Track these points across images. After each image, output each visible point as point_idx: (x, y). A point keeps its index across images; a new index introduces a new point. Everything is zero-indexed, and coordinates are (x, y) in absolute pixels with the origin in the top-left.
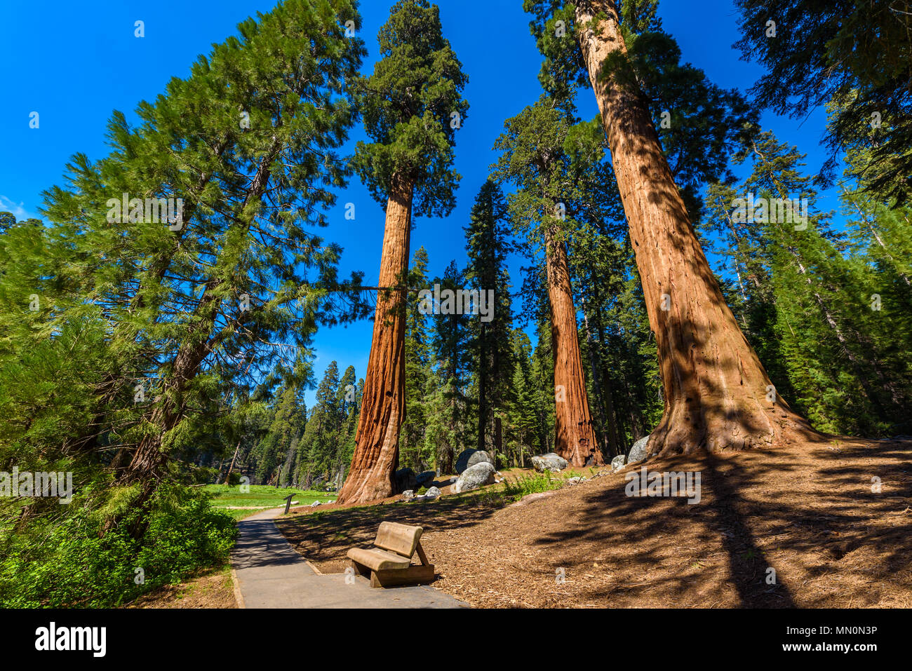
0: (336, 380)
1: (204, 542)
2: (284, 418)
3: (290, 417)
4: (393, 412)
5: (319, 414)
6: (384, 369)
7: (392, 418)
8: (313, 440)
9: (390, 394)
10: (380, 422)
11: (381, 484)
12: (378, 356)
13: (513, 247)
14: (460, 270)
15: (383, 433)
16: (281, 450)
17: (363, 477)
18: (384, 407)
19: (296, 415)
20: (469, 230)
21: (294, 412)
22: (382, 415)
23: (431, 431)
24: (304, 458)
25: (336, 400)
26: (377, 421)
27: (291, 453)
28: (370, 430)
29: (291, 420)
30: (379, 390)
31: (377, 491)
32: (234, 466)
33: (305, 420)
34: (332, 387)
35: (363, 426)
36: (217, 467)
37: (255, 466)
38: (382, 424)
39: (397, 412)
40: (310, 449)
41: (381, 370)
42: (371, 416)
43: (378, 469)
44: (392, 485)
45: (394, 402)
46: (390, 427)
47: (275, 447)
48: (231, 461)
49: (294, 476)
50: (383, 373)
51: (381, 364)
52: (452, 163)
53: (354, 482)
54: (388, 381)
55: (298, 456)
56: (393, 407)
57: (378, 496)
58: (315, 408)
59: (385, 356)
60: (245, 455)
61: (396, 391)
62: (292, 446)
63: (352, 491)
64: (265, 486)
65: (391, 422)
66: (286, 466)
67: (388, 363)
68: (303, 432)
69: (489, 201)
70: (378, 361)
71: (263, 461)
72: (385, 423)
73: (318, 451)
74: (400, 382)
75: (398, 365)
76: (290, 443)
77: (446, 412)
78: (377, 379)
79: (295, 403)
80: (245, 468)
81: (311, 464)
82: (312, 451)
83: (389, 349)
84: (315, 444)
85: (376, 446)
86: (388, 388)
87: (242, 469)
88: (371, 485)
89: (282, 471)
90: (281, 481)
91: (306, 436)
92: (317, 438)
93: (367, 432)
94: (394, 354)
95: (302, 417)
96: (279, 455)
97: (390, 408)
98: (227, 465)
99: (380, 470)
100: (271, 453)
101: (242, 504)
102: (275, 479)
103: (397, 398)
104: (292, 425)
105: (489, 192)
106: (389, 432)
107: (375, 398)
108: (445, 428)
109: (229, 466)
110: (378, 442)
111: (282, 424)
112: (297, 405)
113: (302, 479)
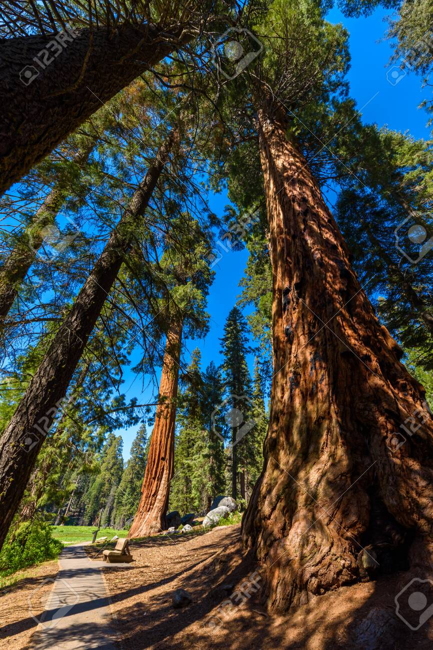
0: (145, 439)
1: (48, 549)
2: (107, 469)
3: (111, 468)
4: (165, 471)
5: (131, 466)
6: (161, 442)
7: (164, 476)
8: (127, 487)
9: (163, 459)
10: (156, 479)
11: (154, 523)
12: (158, 433)
13: (249, 350)
14: (216, 367)
15: (158, 487)
16: (104, 496)
17: (144, 518)
18: (159, 468)
19: (116, 467)
20: (223, 339)
21: (114, 464)
22: (158, 473)
23: (195, 483)
24: (119, 503)
25: (144, 455)
26: (154, 478)
27: (111, 498)
28: (150, 484)
29: (112, 471)
30: (157, 456)
31: (151, 528)
32: (69, 510)
33: (122, 471)
34: (142, 444)
35: (146, 482)
36: (56, 512)
37: (84, 509)
38: (158, 480)
39: (168, 472)
40: (124, 495)
41: (159, 443)
42: (151, 474)
43: (154, 512)
44: (162, 524)
45: (166, 464)
46: (163, 482)
47: (99, 493)
48: (67, 506)
49: (112, 518)
50: (160, 445)
51: (159, 439)
52: (205, 306)
53: (139, 521)
54: (163, 450)
55: (116, 501)
56: (165, 468)
57: (152, 531)
58: (129, 461)
59: (161, 433)
60: (78, 500)
61: (168, 457)
62: (112, 493)
63: (137, 528)
64: (90, 527)
65: (163, 479)
66: (106, 509)
67: (163, 438)
68: (120, 480)
69: (235, 321)
70: (157, 437)
71: (90, 506)
72: (160, 479)
73: (130, 497)
74: (170, 451)
75: (169, 439)
76: (110, 490)
77: (206, 468)
78: (156, 449)
79: (115, 457)
80: (77, 512)
81: (124, 508)
82: (125, 497)
83: (164, 428)
84: (128, 490)
85: (153, 496)
86: (162, 455)
87: (74, 512)
88: (148, 523)
89: (103, 514)
90: (102, 522)
91: (122, 484)
92: (129, 486)
93: (148, 486)
94: (167, 432)
95: (121, 469)
96: (102, 500)
97: (163, 469)
98: (64, 509)
99: (155, 513)
100: (97, 498)
101: (71, 540)
102: (97, 521)
103: (168, 462)
104: (112, 475)
105: (235, 315)
106: (162, 486)
107: (154, 462)
108: (205, 480)
109: (65, 510)
110: (155, 493)
111: (105, 475)
112: (117, 458)
113: (117, 521)
